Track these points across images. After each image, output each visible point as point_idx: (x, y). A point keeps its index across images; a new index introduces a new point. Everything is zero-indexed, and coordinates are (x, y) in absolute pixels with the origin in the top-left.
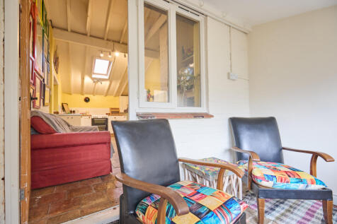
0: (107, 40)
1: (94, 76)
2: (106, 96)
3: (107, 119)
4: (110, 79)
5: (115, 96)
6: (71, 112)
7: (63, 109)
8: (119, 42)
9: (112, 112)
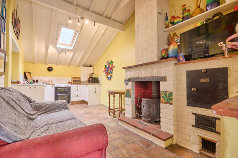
0: (77, 5)
1: (58, 46)
2: (69, 66)
3: (70, 88)
4: (75, 51)
5: (77, 67)
6: (34, 81)
7: (26, 78)
8: (89, 10)
9: (74, 81)
